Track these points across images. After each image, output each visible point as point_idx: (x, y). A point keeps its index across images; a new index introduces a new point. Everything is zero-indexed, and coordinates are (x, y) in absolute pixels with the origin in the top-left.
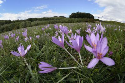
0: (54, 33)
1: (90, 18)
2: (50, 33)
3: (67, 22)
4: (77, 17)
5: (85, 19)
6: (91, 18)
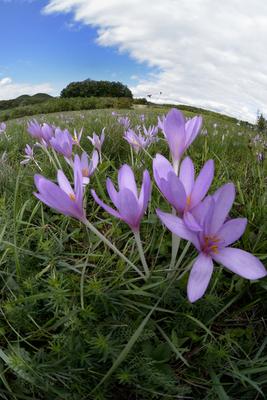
0: (20, 151)
1: (119, 95)
2: (8, 151)
3: (56, 110)
4: (82, 93)
5: (104, 100)
6: (123, 95)
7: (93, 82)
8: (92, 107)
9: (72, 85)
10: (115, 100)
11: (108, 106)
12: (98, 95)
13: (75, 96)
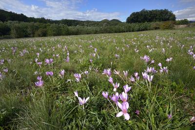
4: (139, 20)
7: (147, 11)
8: (145, 29)
9: (133, 14)
10: (162, 23)
11: (156, 28)
12: (150, 21)
13: (135, 22)
